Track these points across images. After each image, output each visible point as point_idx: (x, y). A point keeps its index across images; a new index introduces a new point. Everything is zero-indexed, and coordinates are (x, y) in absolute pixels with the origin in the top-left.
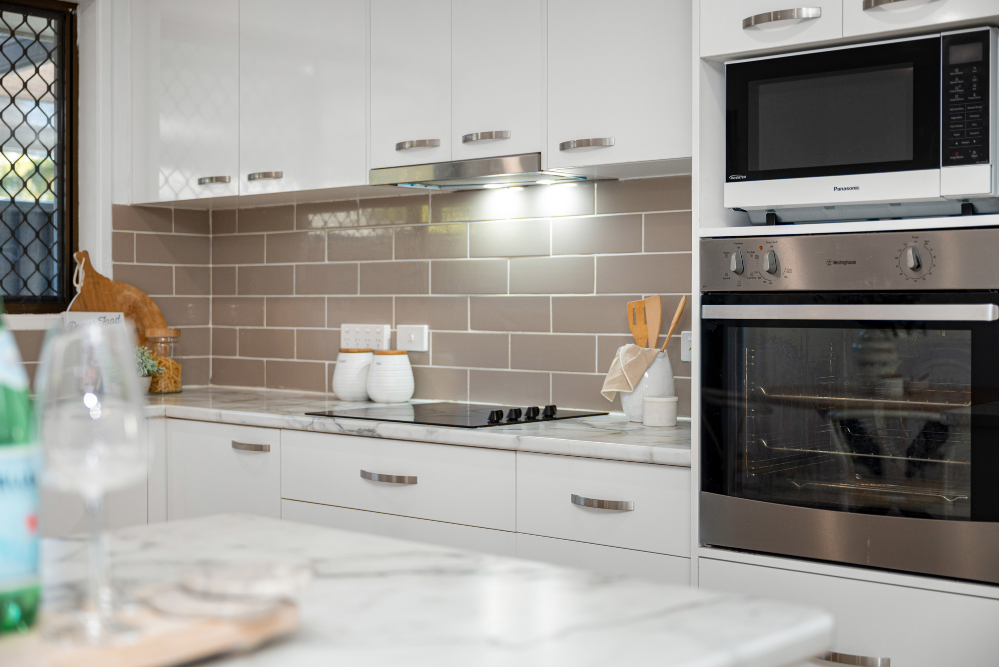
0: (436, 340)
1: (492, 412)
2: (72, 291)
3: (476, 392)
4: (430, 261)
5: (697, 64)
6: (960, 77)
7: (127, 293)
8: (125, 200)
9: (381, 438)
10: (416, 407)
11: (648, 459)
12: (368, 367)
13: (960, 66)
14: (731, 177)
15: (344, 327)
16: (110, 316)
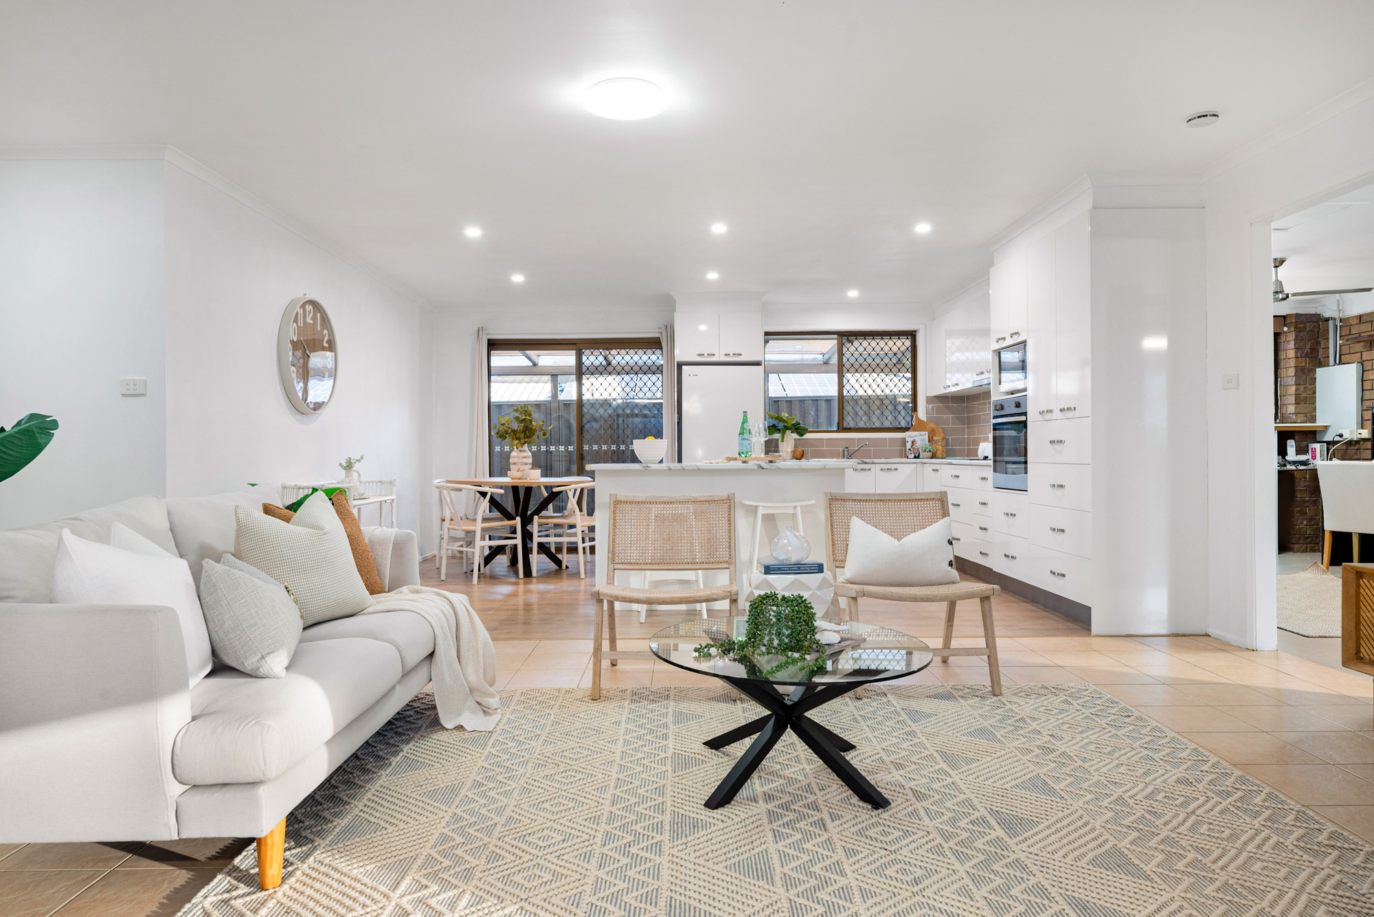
2: (911, 425)
7: (930, 425)
8: (932, 394)
9: (953, 465)
11: (988, 465)
14: (1000, 383)
16: (922, 433)
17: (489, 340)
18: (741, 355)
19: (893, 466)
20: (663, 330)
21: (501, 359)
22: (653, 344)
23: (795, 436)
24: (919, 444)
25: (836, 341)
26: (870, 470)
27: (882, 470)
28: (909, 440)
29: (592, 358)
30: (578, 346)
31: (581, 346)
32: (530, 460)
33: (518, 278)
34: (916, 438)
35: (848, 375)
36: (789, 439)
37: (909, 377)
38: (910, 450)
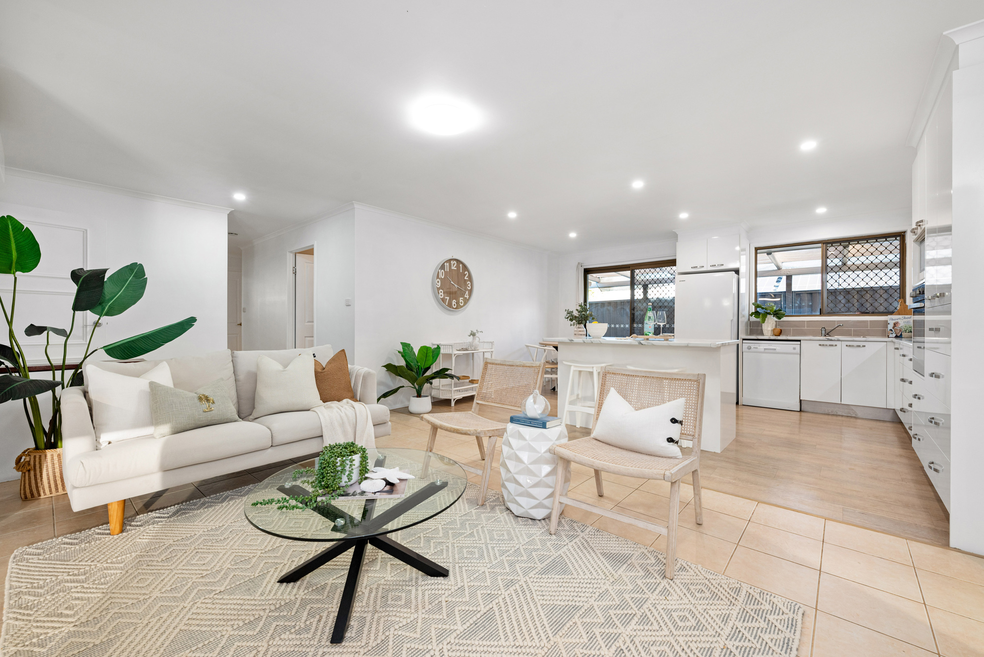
2: (896, 310)
17: (585, 269)
18: (723, 265)
19: (861, 344)
23: (775, 319)
24: (902, 326)
25: (820, 249)
26: (836, 345)
27: (847, 346)
30: (631, 268)
31: (633, 268)
34: (899, 321)
35: (832, 274)
36: (770, 321)
37: (897, 270)
38: (891, 330)
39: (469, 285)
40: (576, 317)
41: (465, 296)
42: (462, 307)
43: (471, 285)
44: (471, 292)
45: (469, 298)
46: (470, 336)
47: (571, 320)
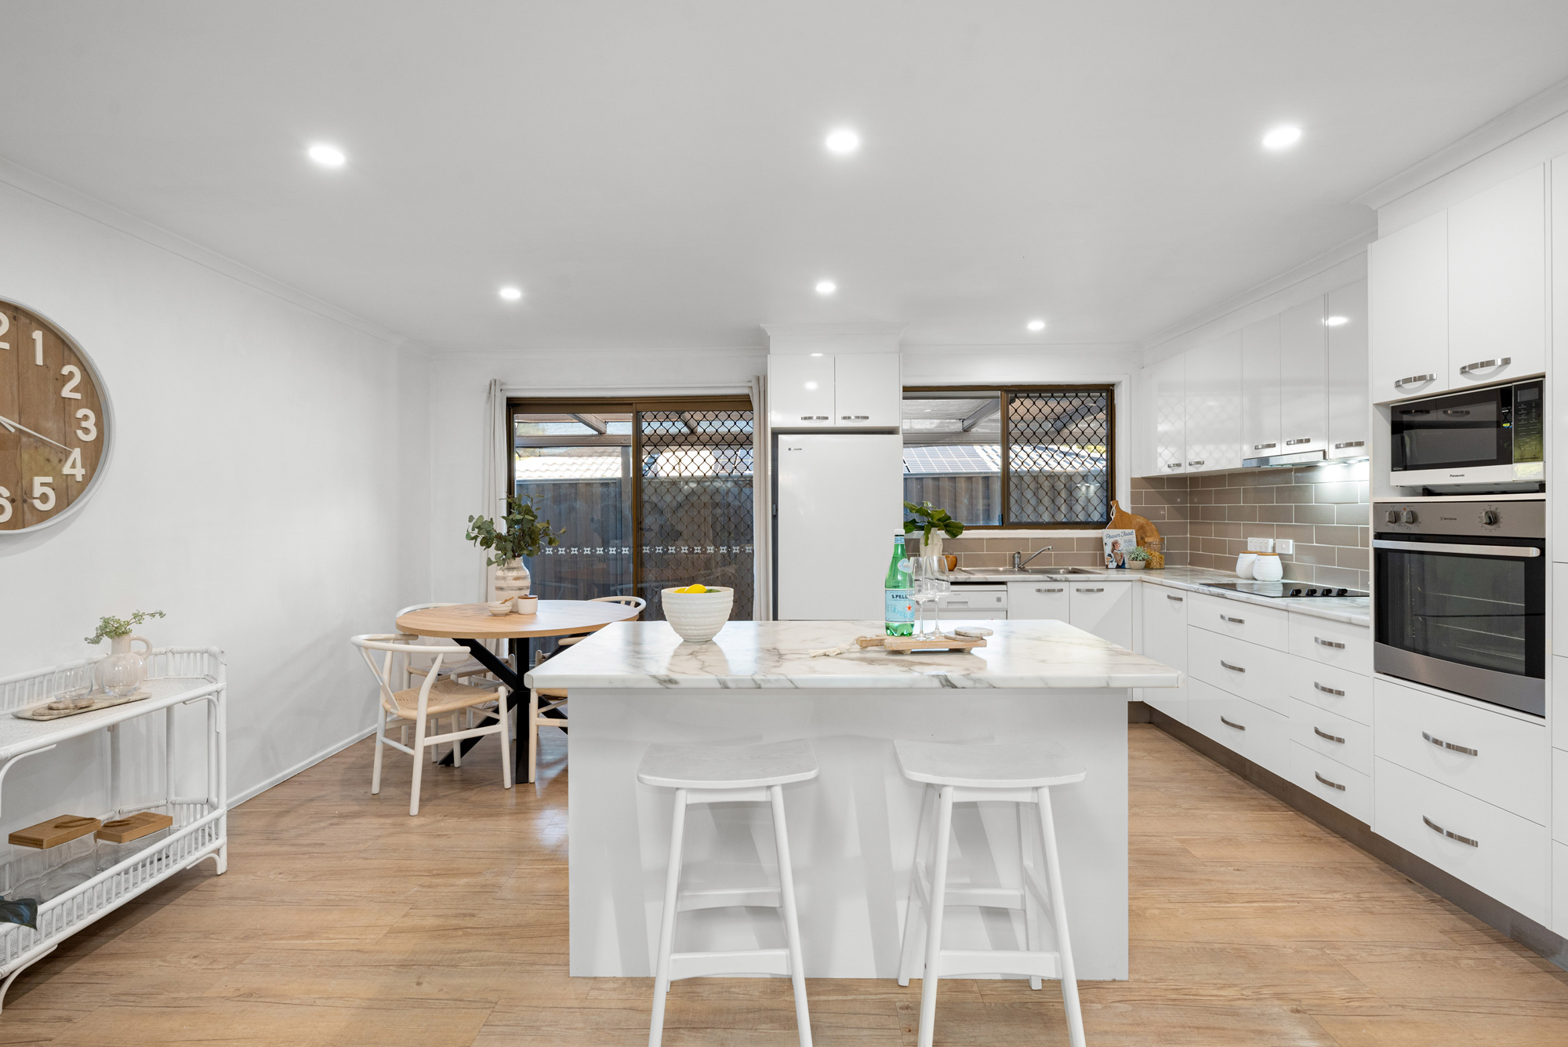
0: (1297, 548)
1: (1324, 590)
2: (1109, 519)
3: (1319, 579)
4: (1293, 505)
5: (1371, 408)
6: (1524, 409)
7: (1138, 520)
8: (1138, 475)
9: (1227, 598)
10: (1284, 585)
11: (1348, 621)
12: (1253, 562)
13: (1525, 403)
14: (1394, 469)
15: (1249, 539)
16: (1127, 531)
17: (509, 399)
18: (867, 418)
19: (1098, 586)
20: (754, 384)
21: (527, 427)
22: (740, 404)
23: (942, 534)
24: (1123, 547)
26: (1062, 590)
27: (1078, 590)
28: (1109, 542)
29: (655, 425)
30: (636, 407)
31: (639, 407)
32: (528, 582)
33: (511, 294)
34: (1118, 539)
35: (1017, 448)
36: (935, 541)
37: (1102, 448)
38: (1109, 555)
39: (90, 424)
40: (499, 537)
41: (67, 470)
42: (45, 516)
43: (99, 424)
44: (95, 454)
45: (89, 477)
46: (96, 641)
47: (486, 543)
